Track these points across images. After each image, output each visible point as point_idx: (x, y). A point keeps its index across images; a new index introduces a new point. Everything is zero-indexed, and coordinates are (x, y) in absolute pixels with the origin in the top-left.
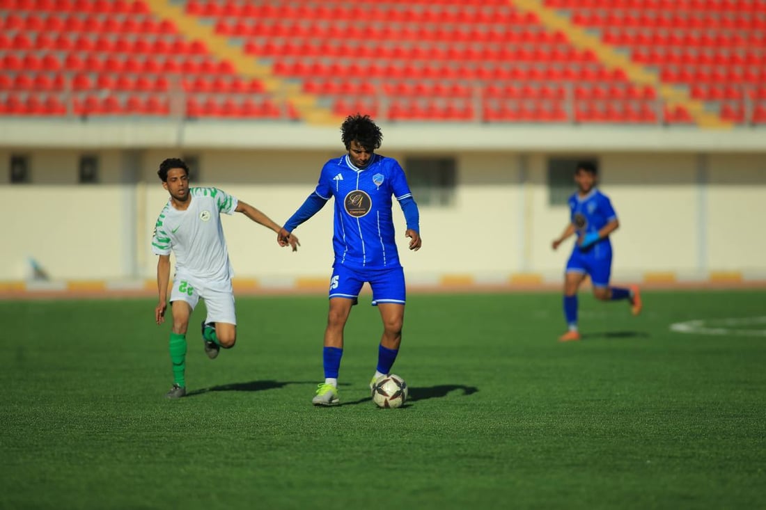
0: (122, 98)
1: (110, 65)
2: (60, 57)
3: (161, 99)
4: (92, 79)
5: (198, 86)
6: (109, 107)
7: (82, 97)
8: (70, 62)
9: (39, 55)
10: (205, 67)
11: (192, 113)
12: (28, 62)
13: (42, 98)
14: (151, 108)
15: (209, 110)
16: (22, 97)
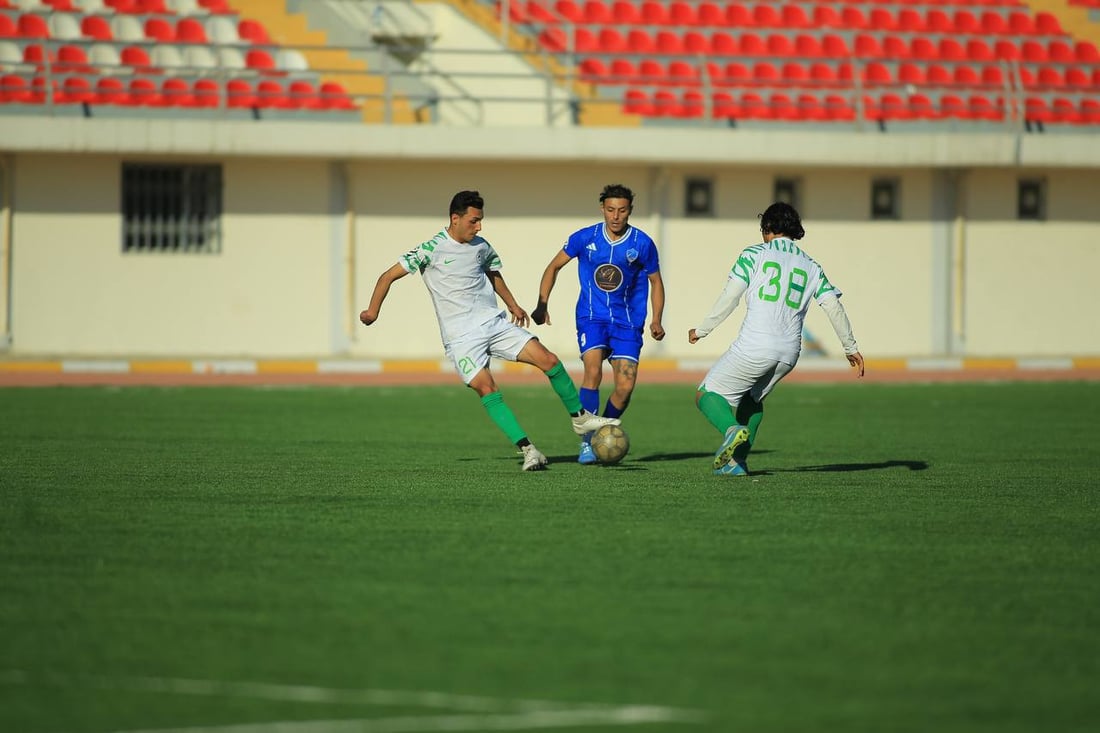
0: (934, 97)
1: (918, 47)
2: (848, 37)
3: (991, 97)
4: (892, 69)
5: (1045, 79)
6: (916, 110)
7: (876, 95)
8: (862, 44)
9: (817, 35)
10: (1056, 51)
11: (1035, 120)
12: (802, 44)
13: (820, 95)
14: (976, 112)
15: (1060, 115)
16: (793, 95)
